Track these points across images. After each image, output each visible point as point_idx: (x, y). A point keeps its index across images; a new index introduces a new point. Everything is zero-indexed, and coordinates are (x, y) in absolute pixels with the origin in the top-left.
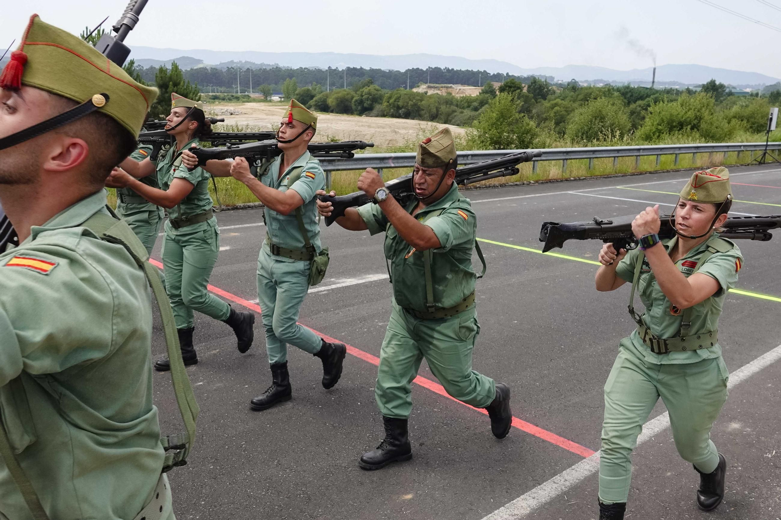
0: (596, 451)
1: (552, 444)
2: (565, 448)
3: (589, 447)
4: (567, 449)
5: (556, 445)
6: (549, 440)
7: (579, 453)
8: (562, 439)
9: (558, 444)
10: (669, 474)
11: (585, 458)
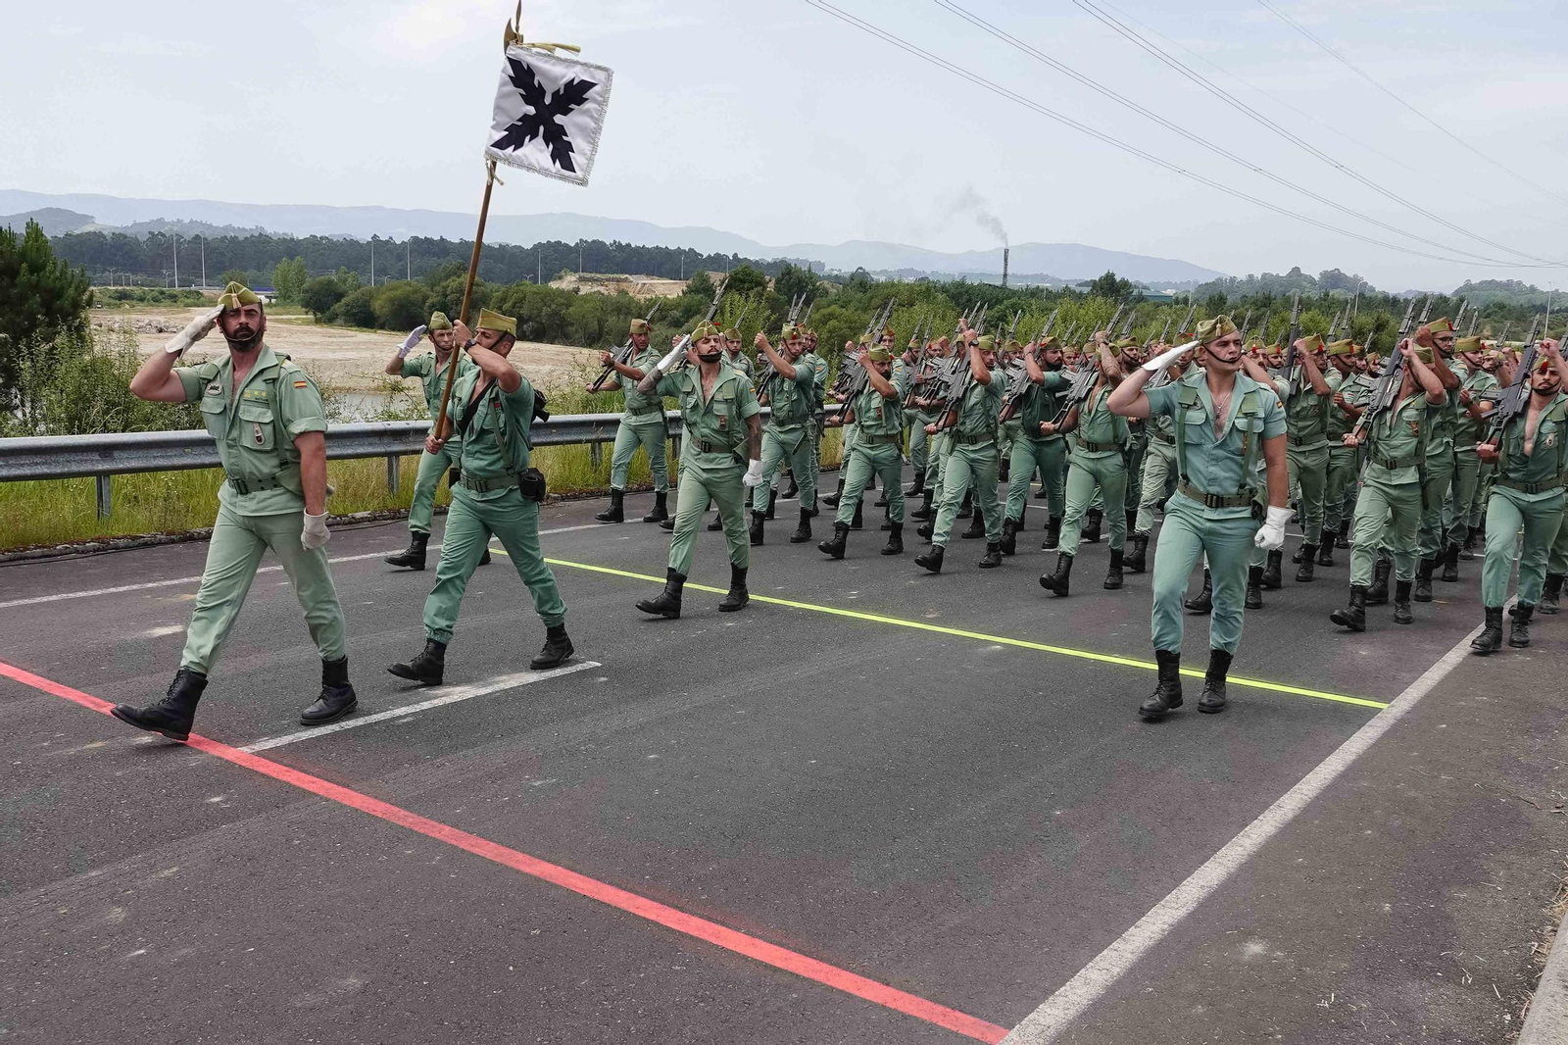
0: (1010, 1029)
1: (923, 1022)
2: (949, 1027)
3: (995, 1022)
4: (955, 1029)
5: (931, 1024)
6: (915, 1013)
7: (977, 1036)
8: (940, 1008)
9: (934, 1021)
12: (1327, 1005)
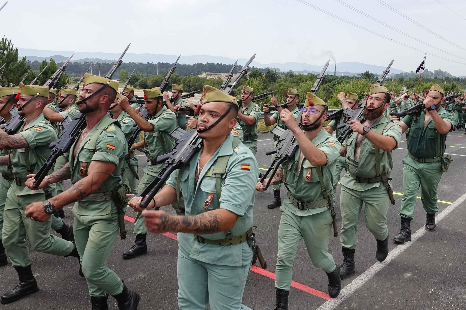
1: (306, 293)
2: (314, 294)
4: (316, 295)
5: (309, 293)
6: (304, 290)
7: (323, 297)
8: (312, 289)
9: (310, 292)
10: (376, 307)
11: (327, 300)
12: (430, 292)
